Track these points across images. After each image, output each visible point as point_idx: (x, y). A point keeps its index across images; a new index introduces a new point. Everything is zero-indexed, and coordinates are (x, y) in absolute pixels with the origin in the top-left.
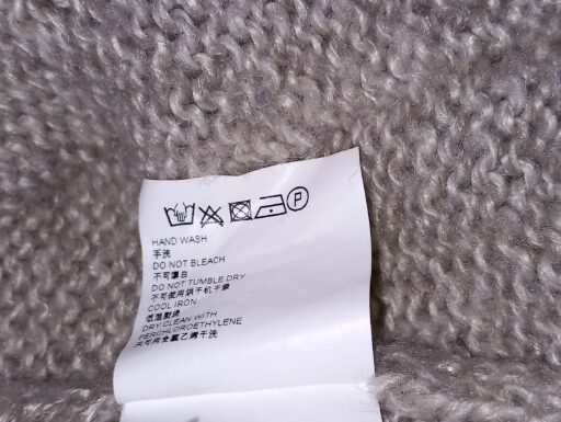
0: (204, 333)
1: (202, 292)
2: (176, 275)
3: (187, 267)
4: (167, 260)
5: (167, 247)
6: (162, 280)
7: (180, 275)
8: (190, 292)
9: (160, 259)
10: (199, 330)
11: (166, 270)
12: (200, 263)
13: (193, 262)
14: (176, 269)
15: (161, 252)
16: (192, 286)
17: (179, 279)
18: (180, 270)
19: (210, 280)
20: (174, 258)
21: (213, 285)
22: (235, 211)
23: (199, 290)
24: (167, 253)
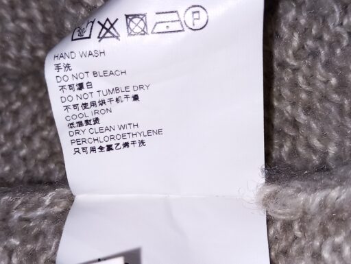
0: (134, 143)
1: (114, 102)
2: (81, 86)
3: (91, 78)
4: (69, 73)
5: (67, 61)
6: (68, 92)
7: (85, 85)
8: (102, 103)
9: (62, 72)
10: (129, 140)
11: (70, 82)
12: (102, 74)
13: (95, 74)
14: (80, 81)
15: (62, 66)
16: (102, 98)
17: (85, 90)
18: (84, 82)
19: (117, 90)
20: (75, 70)
21: (122, 95)
22: (132, 25)
23: (110, 100)
24: (68, 66)
